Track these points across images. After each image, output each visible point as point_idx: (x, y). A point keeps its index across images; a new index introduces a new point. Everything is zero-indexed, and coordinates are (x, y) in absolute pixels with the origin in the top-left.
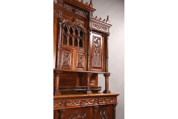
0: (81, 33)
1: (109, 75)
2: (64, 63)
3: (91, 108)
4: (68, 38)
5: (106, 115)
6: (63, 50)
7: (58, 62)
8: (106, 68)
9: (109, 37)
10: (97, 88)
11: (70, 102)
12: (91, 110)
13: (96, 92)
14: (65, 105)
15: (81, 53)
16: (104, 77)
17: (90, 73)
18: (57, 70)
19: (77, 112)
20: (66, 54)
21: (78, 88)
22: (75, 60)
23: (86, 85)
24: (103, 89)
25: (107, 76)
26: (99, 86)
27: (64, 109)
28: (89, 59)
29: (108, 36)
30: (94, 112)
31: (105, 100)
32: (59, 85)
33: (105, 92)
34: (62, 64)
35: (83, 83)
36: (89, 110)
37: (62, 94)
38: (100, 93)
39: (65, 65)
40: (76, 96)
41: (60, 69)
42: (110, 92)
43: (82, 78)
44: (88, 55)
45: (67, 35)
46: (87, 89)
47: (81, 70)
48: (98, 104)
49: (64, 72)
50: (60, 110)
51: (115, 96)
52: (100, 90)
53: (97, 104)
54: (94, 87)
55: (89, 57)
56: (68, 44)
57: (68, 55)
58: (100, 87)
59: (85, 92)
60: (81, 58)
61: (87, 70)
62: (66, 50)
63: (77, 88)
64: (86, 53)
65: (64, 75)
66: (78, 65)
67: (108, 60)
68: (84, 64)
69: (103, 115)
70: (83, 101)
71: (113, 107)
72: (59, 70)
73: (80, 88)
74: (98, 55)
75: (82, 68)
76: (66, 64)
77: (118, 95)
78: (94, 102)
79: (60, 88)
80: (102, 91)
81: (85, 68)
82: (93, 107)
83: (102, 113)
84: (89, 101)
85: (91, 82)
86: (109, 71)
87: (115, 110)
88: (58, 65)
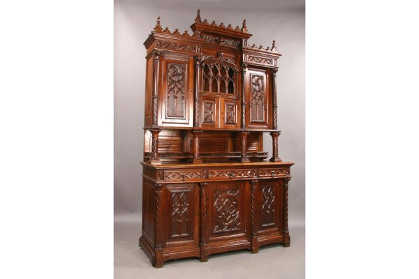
0: (231, 72)
1: (279, 134)
2: (206, 119)
3: (248, 182)
4: (210, 82)
5: (273, 193)
6: (204, 99)
7: (196, 117)
8: (273, 123)
9: (277, 74)
10: (263, 154)
11: (213, 173)
12: (247, 186)
13: (261, 160)
14: (207, 177)
15: (231, 102)
16: (271, 137)
17: (247, 132)
18: (195, 128)
19: (226, 187)
20: (209, 106)
21: (230, 154)
22: (223, 113)
23: (241, 150)
24: (270, 156)
25: (275, 135)
26: (264, 151)
27: (206, 182)
28: (244, 111)
29: (275, 71)
30: (252, 189)
31: (269, 171)
32: (200, 150)
33: (272, 160)
34: (203, 120)
35: (237, 147)
36: (243, 185)
37: (204, 162)
38: (265, 161)
40: (223, 165)
41: (200, 126)
42: (280, 161)
43: (237, 139)
44: (242, 104)
45: (209, 77)
46: (242, 156)
47: (232, 128)
48: (258, 177)
49: (205, 132)
50: (200, 183)
51: (287, 167)
52: (265, 158)
53: (255, 177)
54: (255, 153)
55: (244, 107)
56: (210, 90)
57: (211, 106)
58: (266, 153)
59: (239, 160)
60: (232, 109)
61: (242, 127)
62: (207, 99)
63: (228, 154)
64: (239, 102)
65: (208, 136)
66: (228, 120)
67: (278, 110)
68: (236, 119)
69: (267, 193)
70: (234, 172)
71: (284, 183)
72: (198, 129)
73: (232, 155)
74: (260, 102)
75: (234, 124)
76: (208, 120)
77: (291, 165)
78: (251, 174)
79: (200, 155)
80: (268, 159)
81: (239, 125)
82: (250, 181)
83: (266, 190)
84: (243, 172)
85: (249, 145)
86: (279, 128)
87: (287, 187)
88: (197, 121)
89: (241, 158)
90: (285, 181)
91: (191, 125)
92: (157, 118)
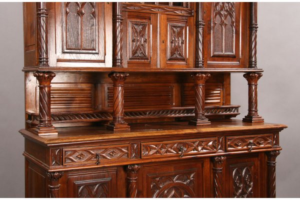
1: (260, 76)
2: (134, 52)
3: (208, 160)
5: (250, 177)
6: (130, 17)
7: (118, 49)
8: (250, 57)
11: (149, 148)
12: (207, 165)
14: (139, 155)
15: (179, 21)
16: (245, 82)
17: (205, 73)
18: (117, 69)
19: (171, 170)
20: (139, 28)
21: (175, 111)
22: (164, 42)
23: (195, 103)
24: (244, 112)
25: (252, 78)
26: (233, 103)
27: (137, 164)
28: (200, 37)
30: (215, 171)
31: (243, 140)
33: (248, 120)
34: (129, 54)
35: (187, 98)
36: (200, 165)
37: (133, 130)
38: (235, 123)
39: (136, 55)
40: (166, 132)
41: (125, 66)
42: (261, 121)
43: (187, 84)
44: (197, 25)
46: (196, 112)
47: (179, 66)
48: (226, 151)
50: (126, 166)
51: (274, 132)
52: (235, 116)
53: (221, 152)
54: (218, 108)
55: (201, 30)
57: (144, 28)
58: (237, 108)
59: (192, 123)
60: (180, 34)
61: (196, 65)
62: (138, 17)
63: (172, 111)
64: (192, 20)
65: (140, 80)
66: (172, 53)
67: (258, 33)
68: (187, 52)
69: (240, 177)
70: (185, 145)
71: (269, 159)
72: (121, 71)
73: (179, 112)
74: (228, 21)
75: (183, 60)
76: (139, 54)
77: (282, 129)
78: (213, 147)
79: (126, 114)
80: (240, 118)
81: (191, 61)
82: (212, 158)
83: (238, 173)
84: (199, 145)
85: (208, 95)
86: (259, 66)
87: (275, 166)
88: (119, 57)
89: (195, 118)
90: (271, 156)
91: (109, 64)
92: (47, 53)
